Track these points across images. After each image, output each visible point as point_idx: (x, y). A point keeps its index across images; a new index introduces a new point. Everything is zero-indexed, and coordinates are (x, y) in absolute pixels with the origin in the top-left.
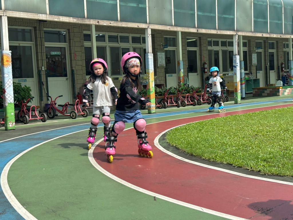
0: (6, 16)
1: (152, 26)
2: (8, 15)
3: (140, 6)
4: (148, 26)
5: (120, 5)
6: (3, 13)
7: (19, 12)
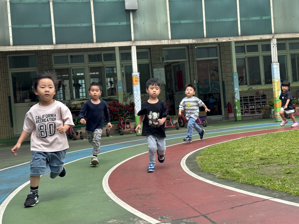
0: (135, 45)
1: (278, 36)
2: (136, 45)
3: (264, 18)
4: (273, 37)
5: (241, 21)
6: (132, 43)
7: (146, 41)
